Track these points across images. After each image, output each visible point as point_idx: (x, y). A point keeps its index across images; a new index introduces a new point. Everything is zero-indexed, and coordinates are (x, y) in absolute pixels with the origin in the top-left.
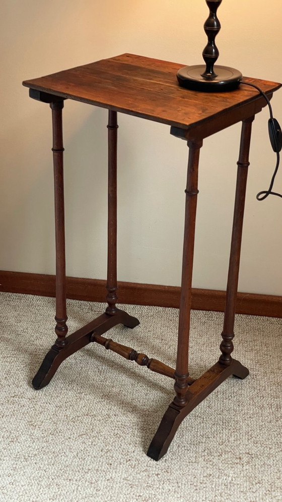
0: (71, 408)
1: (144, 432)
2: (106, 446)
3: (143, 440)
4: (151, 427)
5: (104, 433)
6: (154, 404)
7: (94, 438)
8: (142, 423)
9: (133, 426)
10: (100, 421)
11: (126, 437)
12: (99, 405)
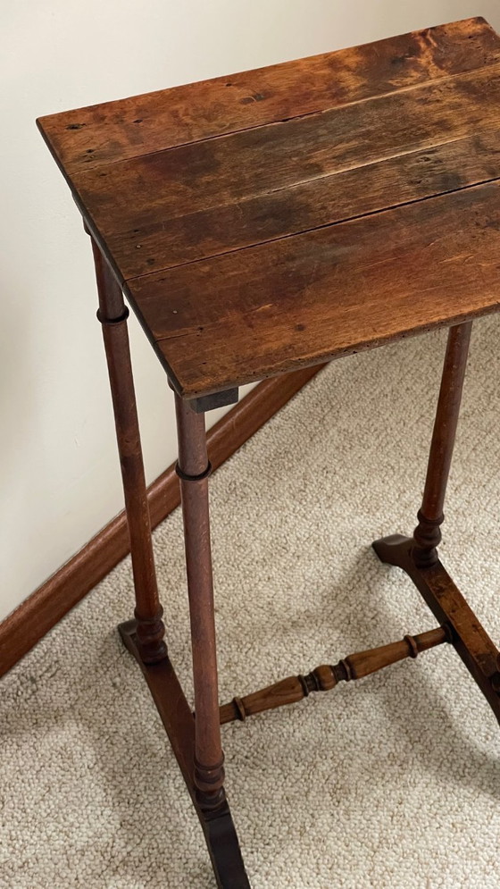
0: (339, 871)
1: (469, 778)
2: (478, 860)
3: (490, 791)
4: (462, 762)
5: (442, 847)
6: (402, 723)
7: (448, 871)
8: (444, 769)
9: (445, 788)
10: (402, 837)
11: (469, 815)
12: (357, 816)
